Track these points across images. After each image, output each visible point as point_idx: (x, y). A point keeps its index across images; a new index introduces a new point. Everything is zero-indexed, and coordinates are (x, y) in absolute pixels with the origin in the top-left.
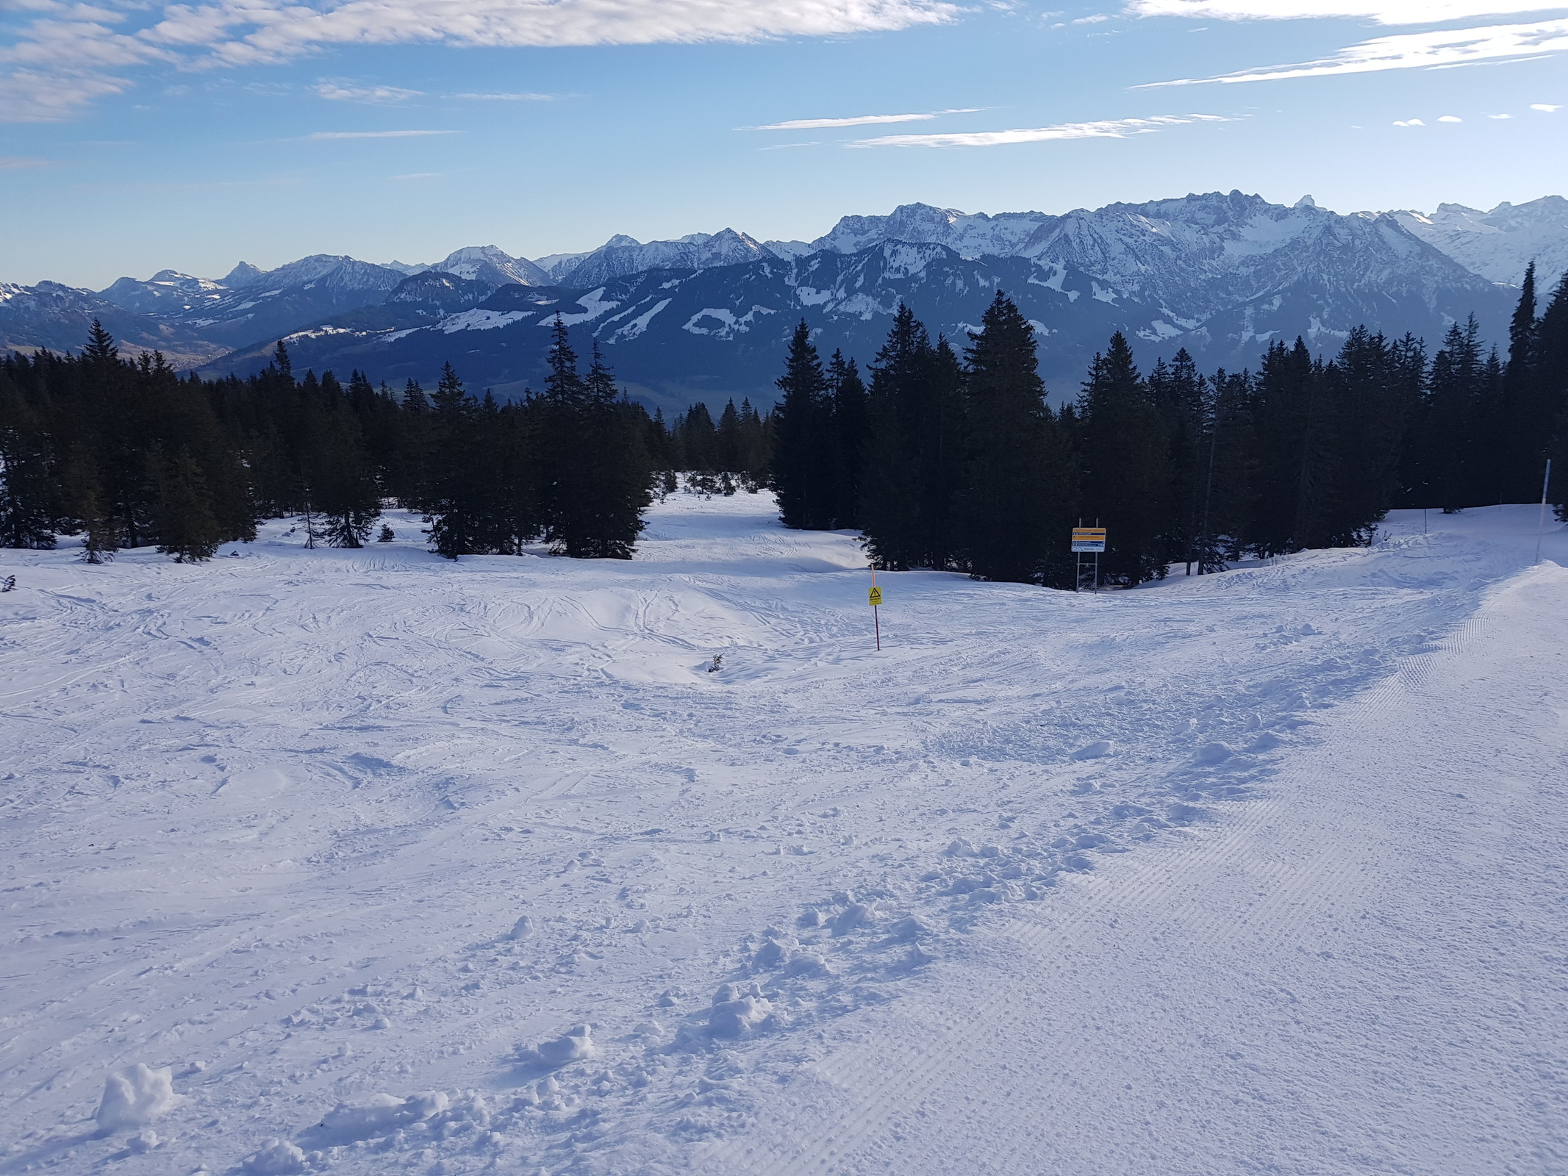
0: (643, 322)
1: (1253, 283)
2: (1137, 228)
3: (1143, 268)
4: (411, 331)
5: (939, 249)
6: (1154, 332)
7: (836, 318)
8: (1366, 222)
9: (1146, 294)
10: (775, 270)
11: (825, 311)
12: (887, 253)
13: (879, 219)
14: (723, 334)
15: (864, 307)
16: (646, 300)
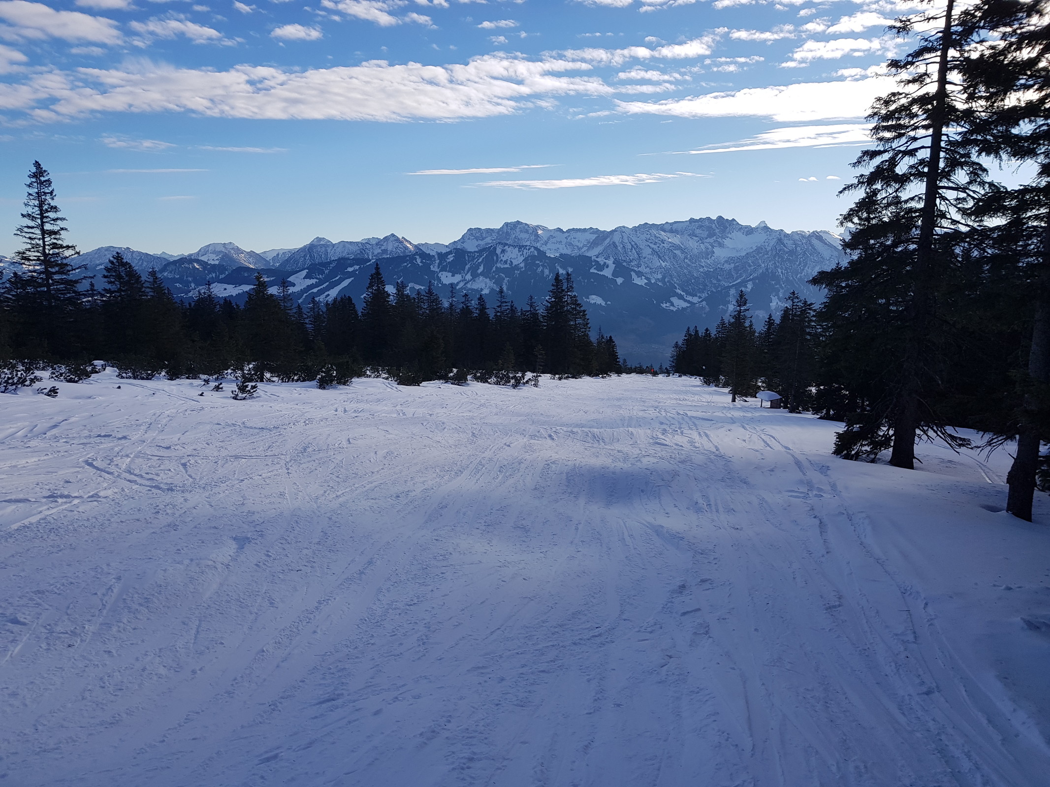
0: (333, 293)
1: (734, 274)
2: (659, 239)
3: (663, 264)
5: (532, 249)
6: (672, 305)
7: (465, 292)
9: (666, 280)
10: (424, 261)
11: (458, 288)
12: (498, 251)
13: (492, 230)
15: (484, 285)
16: (336, 279)
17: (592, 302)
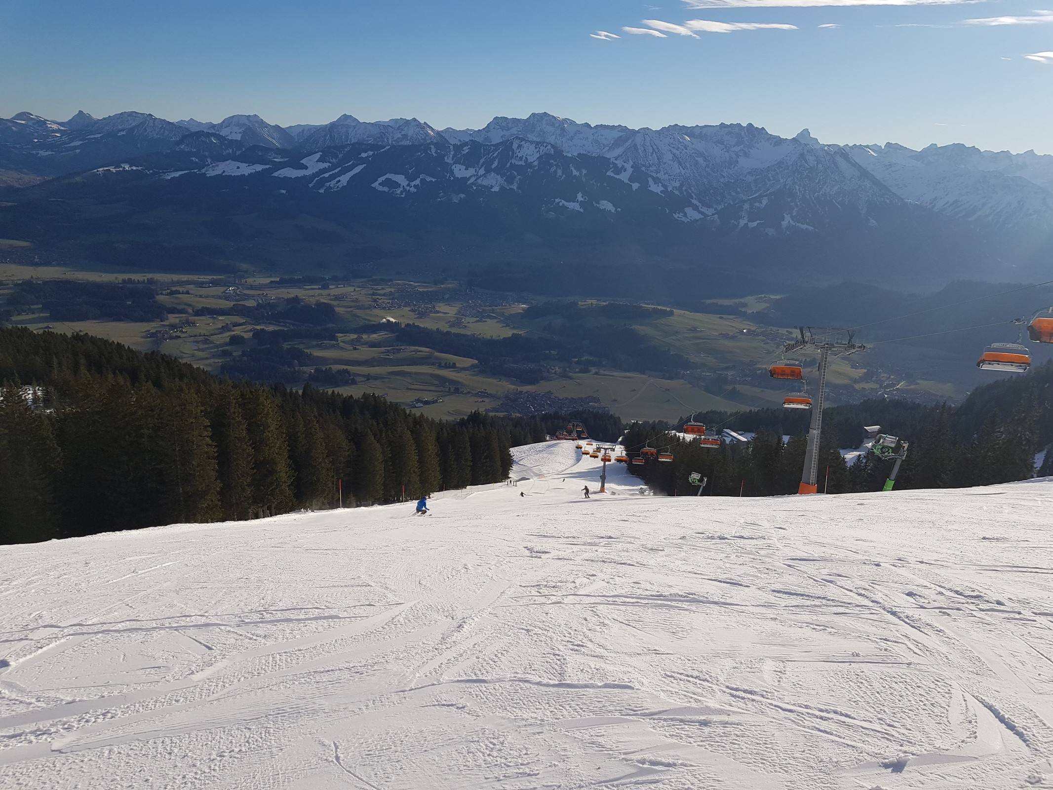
0: (344, 179)
1: (753, 187)
2: (682, 144)
3: (683, 172)
4: (183, 172)
5: (549, 147)
6: (685, 215)
7: (475, 188)
8: (827, 153)
9: (684, 189)
10: (439, 151)
11: (469, 182)
12: (515, 146)
13: (519, 120)
14: (399, 192)
15: (495, 182)
16: (349, 164)
17: (602, 207)
